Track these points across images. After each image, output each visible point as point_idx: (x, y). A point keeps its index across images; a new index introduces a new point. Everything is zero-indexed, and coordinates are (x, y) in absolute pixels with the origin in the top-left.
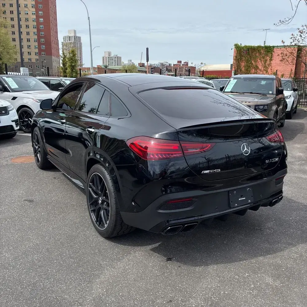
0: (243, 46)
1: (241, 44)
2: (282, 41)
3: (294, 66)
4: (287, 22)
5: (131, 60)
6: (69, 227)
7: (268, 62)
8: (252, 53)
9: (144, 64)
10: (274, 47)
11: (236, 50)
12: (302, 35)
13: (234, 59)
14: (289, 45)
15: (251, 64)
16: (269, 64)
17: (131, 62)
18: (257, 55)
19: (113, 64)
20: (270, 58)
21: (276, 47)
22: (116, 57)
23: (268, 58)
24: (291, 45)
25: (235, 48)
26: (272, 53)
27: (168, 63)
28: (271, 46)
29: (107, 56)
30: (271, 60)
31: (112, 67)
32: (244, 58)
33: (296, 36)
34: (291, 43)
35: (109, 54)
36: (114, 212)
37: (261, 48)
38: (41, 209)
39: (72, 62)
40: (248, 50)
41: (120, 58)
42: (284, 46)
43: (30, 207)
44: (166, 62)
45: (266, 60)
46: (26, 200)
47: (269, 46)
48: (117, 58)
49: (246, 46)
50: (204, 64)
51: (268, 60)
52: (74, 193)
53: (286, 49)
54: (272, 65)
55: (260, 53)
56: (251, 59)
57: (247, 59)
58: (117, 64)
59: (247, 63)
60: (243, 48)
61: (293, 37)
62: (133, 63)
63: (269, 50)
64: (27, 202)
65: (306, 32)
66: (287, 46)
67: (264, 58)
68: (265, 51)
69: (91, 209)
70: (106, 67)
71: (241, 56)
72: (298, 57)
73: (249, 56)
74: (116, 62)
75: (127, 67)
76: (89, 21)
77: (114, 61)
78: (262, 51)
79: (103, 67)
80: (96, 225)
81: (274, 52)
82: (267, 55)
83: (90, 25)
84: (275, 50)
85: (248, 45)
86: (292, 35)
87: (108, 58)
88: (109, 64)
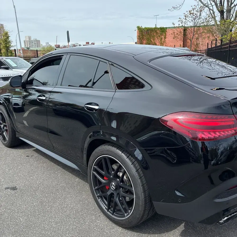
0: (144, 28)
1: (141, 26)
2: (173, 23)
3: (182, 42)
4: (178, 8)
5: (48, 43)
6: (74, 218)
7: (163, 40)
8: (151, 33)
9: (59, 45)
10: (166, 28)
11: (138, 31)
12: (187, 18)
13: (137, 38)
14: (177, 26)
15: (150, 42)
16: (164, 41)
17: (48, 45)
18: (155, 34)
19: (34, 46)
20: (164, 37)
21: (168, 28)
22: (35, 41)
23: (163, 37)
24: (179, 26)
25: (138, 29)
26: (165, 33)
27: (78, 44)
28: (164, 27)
29: (28, 40)
30: (165, 38)
31: (33, 48)
32: (145, 38)
33: (183, 19)
34: (179, 25)
35: (30, 38)
36: (142, 201)
37: (157, 29)
38: (30, 197)
39: (7, 44)
40: (148, 31)
41: (39, 41)
42: (175, 27)
43: (16, 196)
44: (77, 44)
45: (162, 39)
46: (8, 188)
47: (163, 27)
48: (37, 41)
49: (146, 28)
50: (111, 43)
51: (163, 38)
52: (57, 171)
53: (176, 29)
54: (166, 42)
55: (157, 33)
56: (150, 38)
57: (147, 38)
58: (37, 46)
59: (147, 41)
60: (144, 29)
61: (180, 20)
62: (50, 45)
63: (163, 30)
64: (9, 190)
65: (189, 16)
66: (176, 27)
67: (160, 37)
68: (160, 31)
69: (97, 195)
70: (28, 48)
71: (143, 35)
72: (185, 35)
73: (148, 36)
74: (36, 44)
75: (46, 48)
76: (15, 9)
77: (34, 44)
78: (158, 31)
79: (26, 49)
80: (108, 213)
81: (167, 32)
82: (162, 35)
83: (16, 13)
84: (167, 30)
85: (147, 27)
86: (180, 18)
87: (29, 41)
88: (30, 47)
